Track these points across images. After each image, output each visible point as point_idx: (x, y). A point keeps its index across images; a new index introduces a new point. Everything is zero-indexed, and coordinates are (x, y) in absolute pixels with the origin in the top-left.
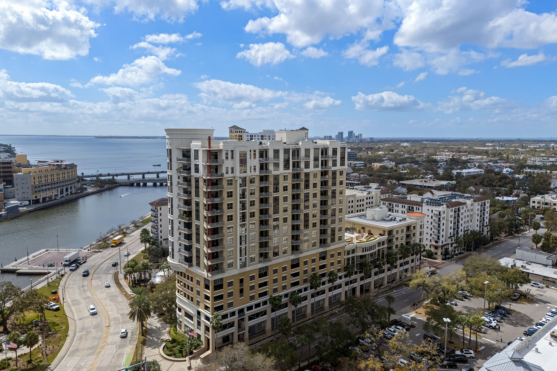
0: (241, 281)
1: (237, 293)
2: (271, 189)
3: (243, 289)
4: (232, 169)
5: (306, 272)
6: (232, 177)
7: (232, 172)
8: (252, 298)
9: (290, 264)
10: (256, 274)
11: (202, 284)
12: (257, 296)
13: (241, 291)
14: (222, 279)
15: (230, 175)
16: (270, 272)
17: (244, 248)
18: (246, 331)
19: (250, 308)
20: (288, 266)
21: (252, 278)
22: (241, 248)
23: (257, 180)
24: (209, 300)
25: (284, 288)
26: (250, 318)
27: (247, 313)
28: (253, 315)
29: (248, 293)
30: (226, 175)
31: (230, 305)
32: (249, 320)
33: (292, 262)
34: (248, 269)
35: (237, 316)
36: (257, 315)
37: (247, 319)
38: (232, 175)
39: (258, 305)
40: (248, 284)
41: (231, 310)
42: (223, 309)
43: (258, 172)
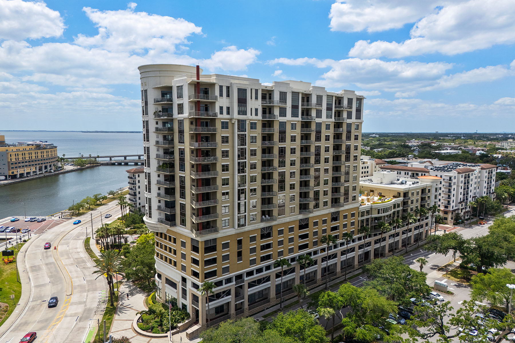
0: (240, 242)
1: (234, 256)
2: (276, 138)
3: (241, 251)
4: (228, 108)
5: (315, 233)
6: (228, 119)
7: (228, 113)
8: (253, 262)
9: (298, 224)
10: (257, 235)
11: (189, 245)
12: (258, 260)
13: (240, 254)
14: (215, 240)
15: (225, 116)
16: (275, 233)
17: (244, 203)
18: (246, 300)
19: (250, 274)
20: (296, 226)
21: (253, 239)
22: (239, 204)
23: (259, 126)
24: (198, 265)
25: (291, 251)
26: (250, 285)
27: (247, 279)
28: (254, 282)
29: (248, 256)
30: (219, 116)
31: (226, 270)
32: (249, 288)
33: (300, 222)
34: (247, 228)
35: (234, 283)
36: (259, 282)
37: (246, 286)
38: (228, 117)
39: (259, 271)
40: (247, 246)
41: (227, 276)
42: (216, 275)
43: (260, 117)
